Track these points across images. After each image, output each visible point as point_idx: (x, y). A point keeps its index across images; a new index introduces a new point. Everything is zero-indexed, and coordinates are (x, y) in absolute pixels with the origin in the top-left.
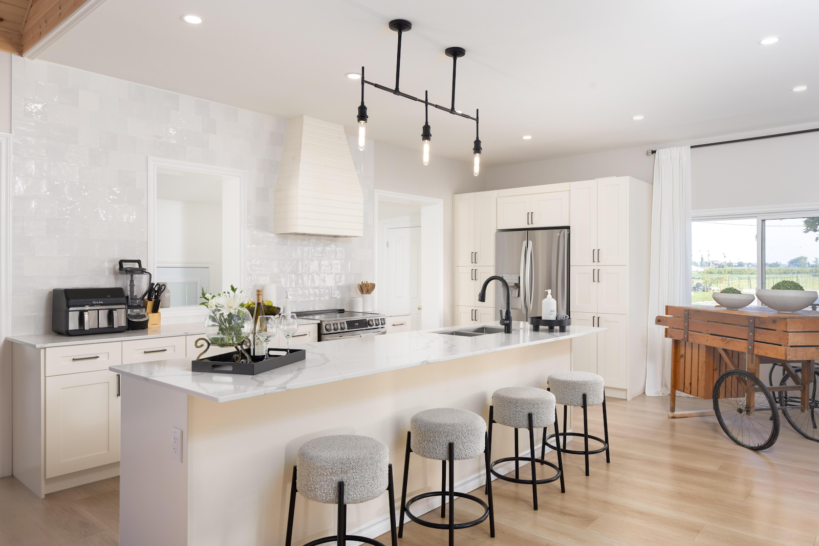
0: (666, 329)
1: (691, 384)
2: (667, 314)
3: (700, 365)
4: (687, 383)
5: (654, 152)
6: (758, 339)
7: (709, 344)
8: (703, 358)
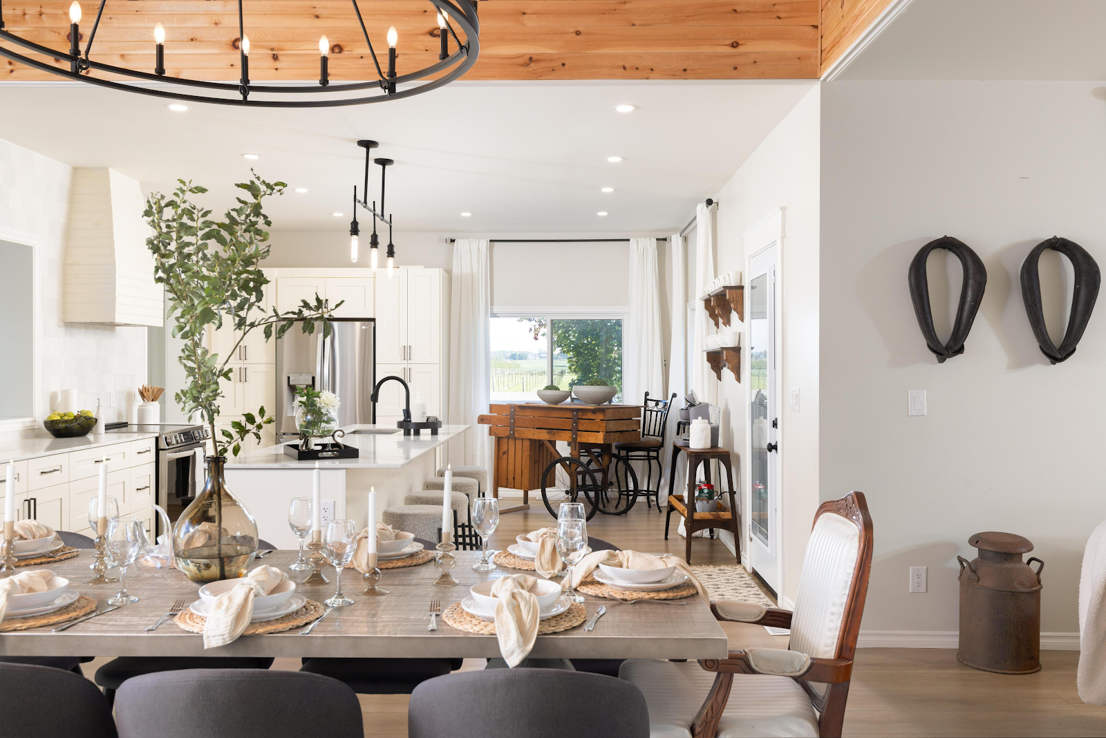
0: (490, 428)
1: (514, 478)
2: (491, 412)
3: (524, 459)
4: (511, 478)
5: (453, 241)
6: (581, 428)
7: (535, 437)
8: (527, 453)
